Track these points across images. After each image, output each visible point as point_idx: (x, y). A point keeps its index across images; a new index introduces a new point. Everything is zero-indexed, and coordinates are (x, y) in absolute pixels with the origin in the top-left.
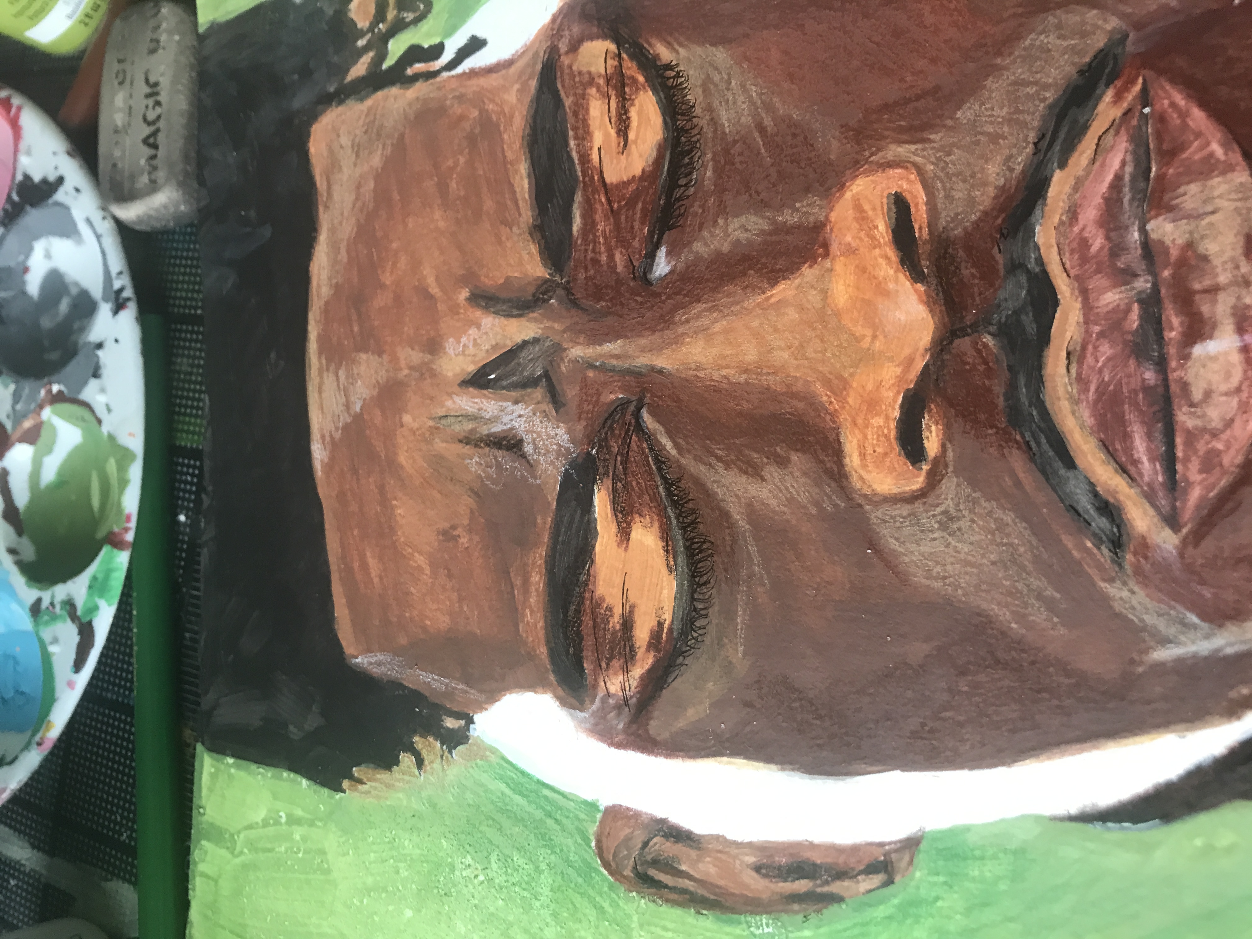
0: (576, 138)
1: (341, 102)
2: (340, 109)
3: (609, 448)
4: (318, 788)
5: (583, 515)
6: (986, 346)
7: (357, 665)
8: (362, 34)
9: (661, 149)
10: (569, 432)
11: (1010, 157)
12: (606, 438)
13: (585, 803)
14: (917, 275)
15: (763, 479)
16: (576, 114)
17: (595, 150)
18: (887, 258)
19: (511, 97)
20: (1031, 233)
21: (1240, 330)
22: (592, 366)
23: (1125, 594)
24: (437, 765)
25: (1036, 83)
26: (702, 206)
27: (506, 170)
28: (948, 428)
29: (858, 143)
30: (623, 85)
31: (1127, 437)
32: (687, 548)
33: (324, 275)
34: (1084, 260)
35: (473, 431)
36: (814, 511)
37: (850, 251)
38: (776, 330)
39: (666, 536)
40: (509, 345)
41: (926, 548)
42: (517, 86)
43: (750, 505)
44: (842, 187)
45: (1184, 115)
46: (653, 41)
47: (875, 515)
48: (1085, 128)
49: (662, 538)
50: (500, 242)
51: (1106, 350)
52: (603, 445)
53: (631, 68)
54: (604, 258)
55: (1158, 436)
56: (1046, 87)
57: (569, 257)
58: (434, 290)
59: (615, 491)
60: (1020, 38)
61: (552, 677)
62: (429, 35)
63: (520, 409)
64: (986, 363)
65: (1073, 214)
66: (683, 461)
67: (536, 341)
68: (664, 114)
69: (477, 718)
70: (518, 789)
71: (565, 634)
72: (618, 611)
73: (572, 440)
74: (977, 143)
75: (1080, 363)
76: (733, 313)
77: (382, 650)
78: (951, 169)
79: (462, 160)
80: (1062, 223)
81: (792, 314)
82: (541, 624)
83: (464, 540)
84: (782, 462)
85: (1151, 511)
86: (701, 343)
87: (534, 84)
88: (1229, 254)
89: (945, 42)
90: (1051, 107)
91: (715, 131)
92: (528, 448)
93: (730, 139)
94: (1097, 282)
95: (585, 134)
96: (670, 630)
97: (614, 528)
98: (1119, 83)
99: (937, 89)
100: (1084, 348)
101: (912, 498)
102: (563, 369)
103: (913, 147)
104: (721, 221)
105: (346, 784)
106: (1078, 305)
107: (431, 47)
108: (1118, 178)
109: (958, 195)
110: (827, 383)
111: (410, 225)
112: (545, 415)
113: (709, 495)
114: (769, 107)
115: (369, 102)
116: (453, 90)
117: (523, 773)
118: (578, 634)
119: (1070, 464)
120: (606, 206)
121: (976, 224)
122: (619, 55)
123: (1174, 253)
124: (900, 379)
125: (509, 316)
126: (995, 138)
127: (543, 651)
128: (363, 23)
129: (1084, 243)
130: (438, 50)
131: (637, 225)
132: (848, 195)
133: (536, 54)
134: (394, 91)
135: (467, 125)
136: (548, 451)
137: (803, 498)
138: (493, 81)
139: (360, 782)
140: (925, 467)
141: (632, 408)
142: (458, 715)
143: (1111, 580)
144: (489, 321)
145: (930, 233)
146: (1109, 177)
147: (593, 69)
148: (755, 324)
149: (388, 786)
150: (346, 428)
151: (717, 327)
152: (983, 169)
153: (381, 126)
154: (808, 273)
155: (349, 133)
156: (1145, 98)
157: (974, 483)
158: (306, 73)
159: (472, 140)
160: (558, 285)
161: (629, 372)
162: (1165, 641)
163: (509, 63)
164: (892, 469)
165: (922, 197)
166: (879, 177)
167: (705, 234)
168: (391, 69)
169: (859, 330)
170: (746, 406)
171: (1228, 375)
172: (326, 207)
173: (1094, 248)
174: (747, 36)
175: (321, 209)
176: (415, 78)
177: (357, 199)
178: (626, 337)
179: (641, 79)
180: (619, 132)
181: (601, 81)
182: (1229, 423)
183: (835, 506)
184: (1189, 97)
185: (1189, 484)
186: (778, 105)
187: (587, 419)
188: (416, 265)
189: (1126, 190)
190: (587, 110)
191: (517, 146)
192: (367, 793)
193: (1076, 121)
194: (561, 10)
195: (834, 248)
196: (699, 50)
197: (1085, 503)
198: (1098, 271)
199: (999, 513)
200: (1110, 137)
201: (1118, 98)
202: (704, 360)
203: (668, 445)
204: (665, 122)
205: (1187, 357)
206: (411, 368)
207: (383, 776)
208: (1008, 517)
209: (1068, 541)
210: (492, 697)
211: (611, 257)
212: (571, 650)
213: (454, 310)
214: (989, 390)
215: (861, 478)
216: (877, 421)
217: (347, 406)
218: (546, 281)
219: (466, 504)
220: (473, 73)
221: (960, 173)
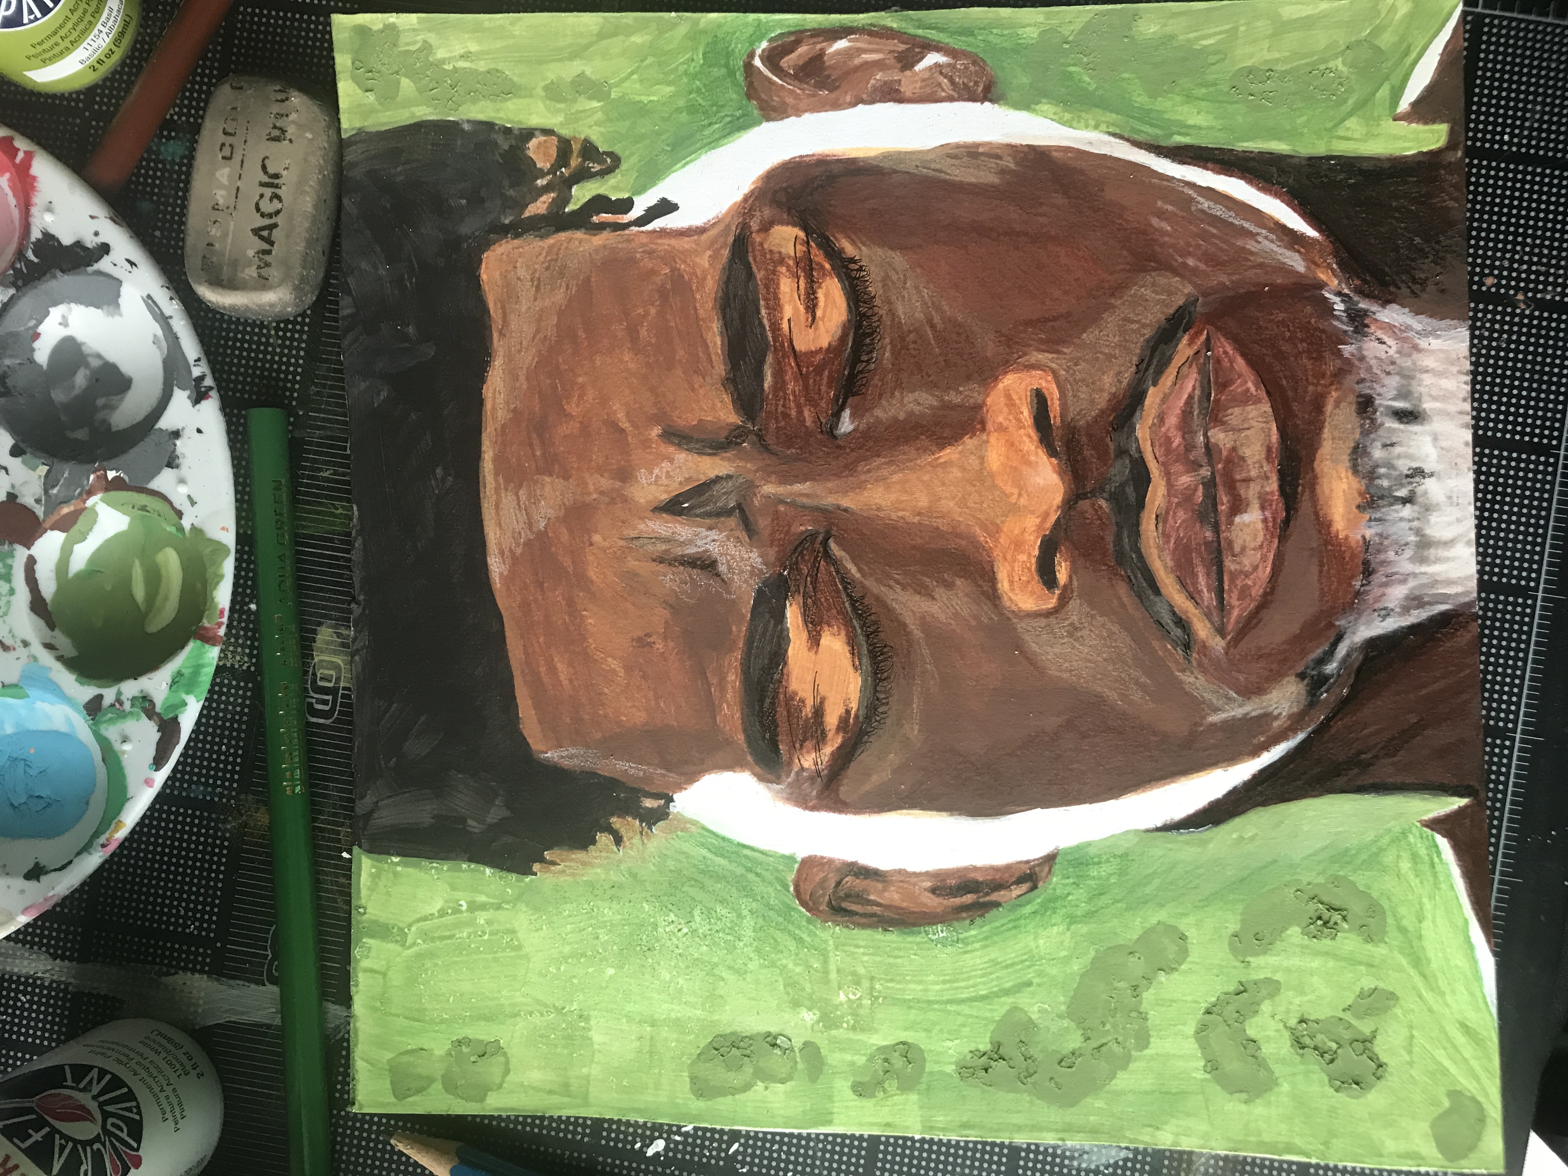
0: (767, 307)
1: (517, 236)
2: (516, 242)
3: (799, 570)
4: (504, 874)
5: (775, 626)
6: (1101, 507)
7: (545, 759)
8: (542, 174)
9: (845, 328)
10: (761, 556)
11: (1119, 373)
12: (797, 563)
13: (783, 857)
14: (1052, 452)
15: (933, 598)
16: (767, 287)
17: (785, 321)
18: (1030, 437)
19: (704, 261)
20: (1133, 429)
21: (1263, 508)
22: (782, 502)
23: (1192, 680)
24: (636, 840)
25: (1138, 322)
26: (882, 380)
27: (698, 324)
28: (1073, 563)
29: (1009, 346)
30: (812, 269)
31: (1194, 575)
32: (869, 651)
33: (500, 399)
34: (1168, 451)
35: (666, 551)
36: (974, 623)
37: (1001, 429)
38: (944, 484)
39: (852, 642)
40: (703, 479)
41: (1057, 649)
42: (709, 253)
43: (923, 618)
44: (996, 379)
45: (1231, 362)
46: (838, 236)
47: (1021, 626)
48: (1170, 360)
49: (848, 643)
50: (693, 389)
51: (1181, 515)
52: (794, 567)
53: (818, 255)
54: (793, 413)
55: (1214, 576)
56: (1144, 326)
57: (761, 408)
58: (625, 425)
59: (805, 605)
60: (1127, 287)
61: (749, 758)
62: (615, 188)
63: (713, 534)
64: (1100, 519)
65: (1161, 418)
66: (867, 583)
67: (729, 477)
68: (848, 300)
69: (675, 797)
70: (719, 852)
71: (761, 723)
72: (809, 703)
73: (765, 563)
74: (1097, 359)
75: (1165, 523)
76: (908, 468)
77: (574, 744)
78: (1078, 376)
79: (653, 311)
80: (1154, 424)
81: (956, 473)
82: (738, 715)
83: (660, 646)
84: (949, 586)
85: (1209, 625)
86: (881, 489)
87: (726, 253)
88: (1257, 457)
89: (1076, 280)
90: (1148, 341)
91: (893, 320)
92: (722, 568)
93: (905, 329)
94: (1177, 468)
95: (775, 306)
96: (857, 716)
97: (805, 635)
98: (1192, 331)
99: (1069, 314)
100: (1167, 513)
101: (1048, 614)
102: (756, 503)
103: (1050, 356)
104: (897, 394)
105: (536, 867)
106: (1164, 483)
107: (618, 200)
108: (1191, 397)
109: (1082, 396)
110: (984, 527)
111: (598, 363)
112: (738, 540)
113: (889, 610)
114: (938, 309)
115: (551, 241)
116: (643, 245)
117: (724, 839)
118: (774, 722)
119: (1157, 592)
120: (795, 369)
121: (1095, 420)
122: (808, 243)
123: (1225, 453)
124: (1039, 527)
125: (700, 453)
126: (1110, 357)
127: (740, 737)
128: (543, 164)
129: (1168, 440)
130: (626, 205)
131: (823, 388)
132: (1001, 386)
133: (728, 227)
134: (579, 234)
135: (658, 280)
136: (742, 572)
137: (965, 613)
138: (686, 243)
139: (553, 863)
140: (1057, 592)
141: (820, 538)
142: (656, 796)
143: (1183, 671)
144: (681, 457)
145: (1062, 421)
146: (1186, 396)
147: (783, 250)
148: (926, 477)
149: (584, 864)
150: (528, 544)
151: (895, 478)
152: (1100, 380)
153: (564, 267)
154: (969, 442)
155: (528, 266)
156: (1208, 345)
157: (1091, 604)
158: (476, 200)
159: (663, 293)
160: (750, 432)
161: (817, 509)
162: (1217, 710)
163: (701, 231)
164: (1033, 593)
165: (1056, 394)
166: (1024, 375)
167: (884, 402)
168: (573, 213)
169: (1009, 489)
170: (919, 541)
171: (1255, 537)
172: (501, 334)
173: (1175, 445)
174: (920, 247)
175: (495, 335)
176: (602, 227)
177: (538, 331)
178: (813, 480)
179: (827, 266)
180: (807, 308)
181: (791, 263)
182: (1256, 568)
183: (991, 619)
184: (1235, 349)
185: (1232, 607)
186: (946, 308)
187: (779, 545)
188: (604, 401)
189: (1196, 406)
190: (778, 284)
191: (710, 305)
192: (563, 872)
193: (1164, 354)
194: (752, 192)
195: (990, 426)
196: (879, 251)
197: (1167, 619)
198: (1177, 461)
199: (1109, 625)
200: (1185, 369)
201: (1191, 342)
202: (884, 504)
203: (854, 570)
204: (849, 305)
205: (1231, 523)
206: (602, 493)
207: (580, 855)
208: (1115, 629)
209: (1156, 644)
210: (692, 778)
211: (800, 412)
212: (767, 736)
213: (646, 443)
214: (1103, 539)
215: (1010, 599)
216: (1023, 557)
217: (530, 525)
218: (739, 427)
219: (661, 614)
220: (663, 233)
221: (1083, 380)
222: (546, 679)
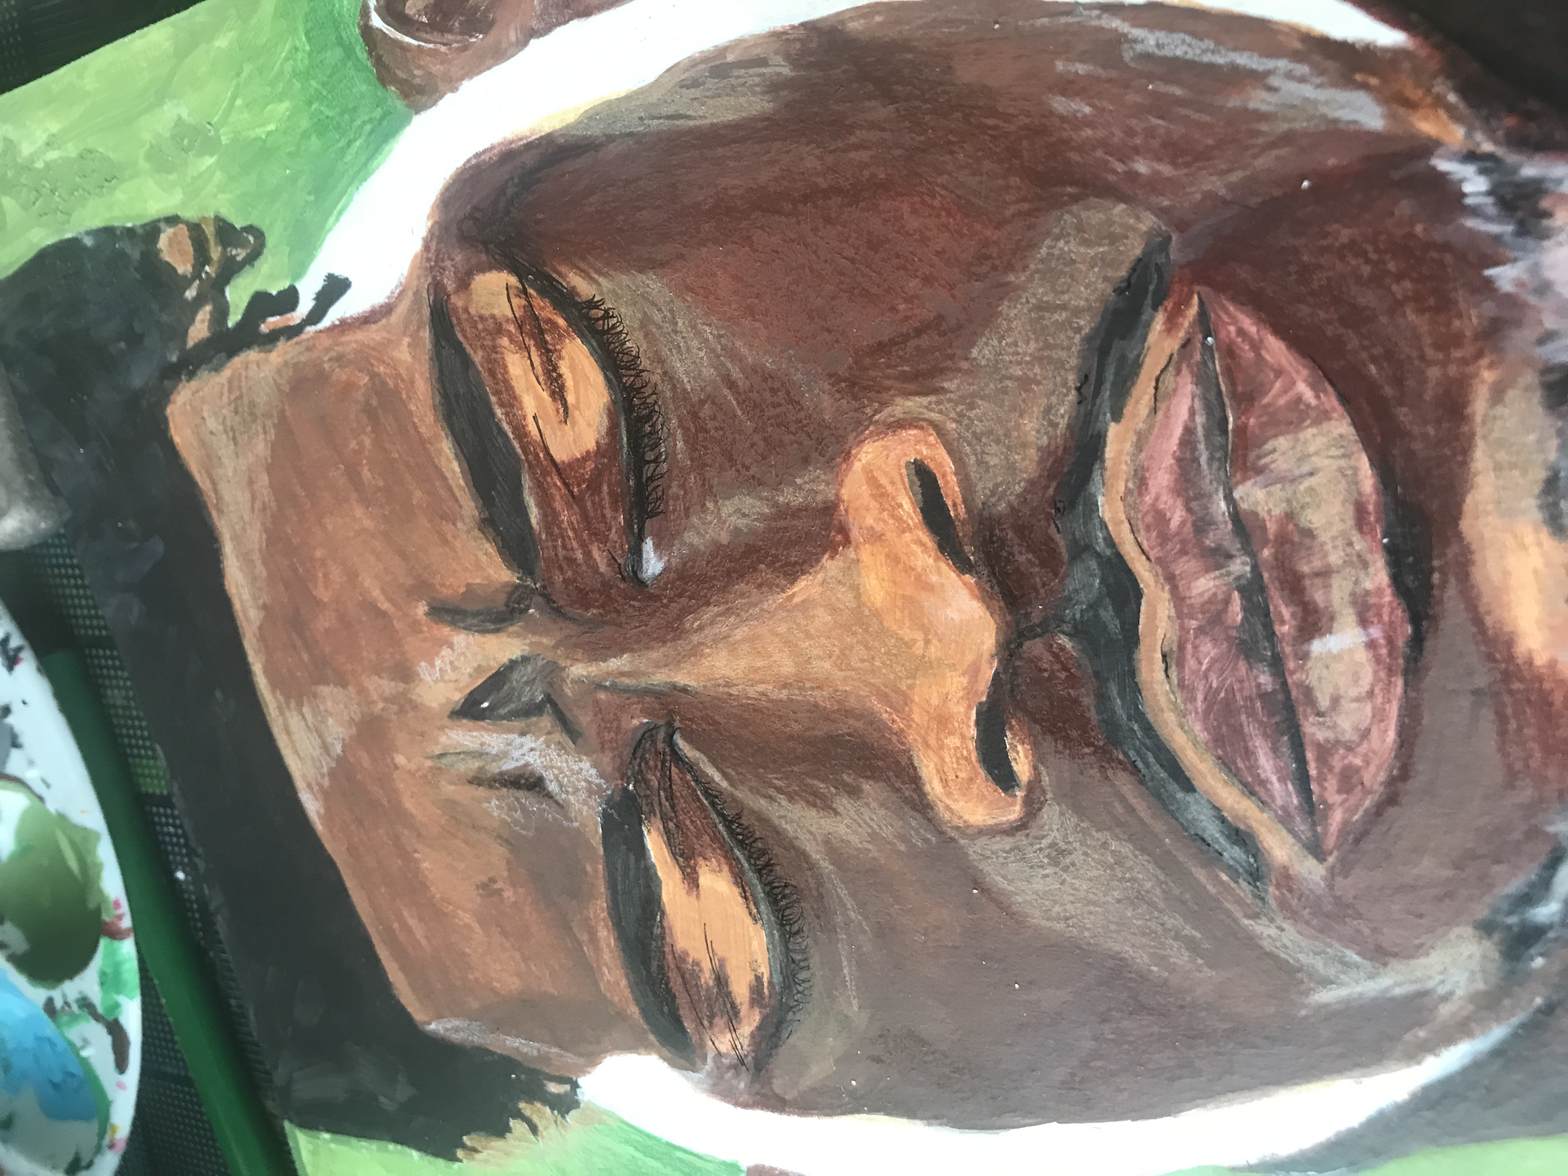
0: (502, 405)
1: (191, 375)
2: (194, 384)
3: (646, 782)
4: (430, 1158)
5: (637, 861)
6: (1062, 648)
7: (431, 1031)
8: (186, 282)
9: (612, 415)
10: (595, 765)
11: (1048, 409)
12: (640, 772)
13: (724, 1163)
14: (963, 565)
15: (836, 813)
16: (492, 373)
17: (530, 420)
18: (922, 544)
19: (403, 353)
20: (1092, 507)
21: (1364, 622)
22: (600, 686)
23: (1273, 931)
24: (552, 1129)
25: (1064, 307)
26: (682, 486)
27: (425, 449)
28: (1036, 746)
29: (855, 398)
30: (542, 332)
31: (1249, 754)
32: (767, 894)
33: (246, 594)
34: (1164, 538)
35: (481, 769)
36: (902, 848)
37: (875, 537)
38: (809, 636)
39: (739, 879)
40: (494, 667)
41: (1038, 885)
42: (406, 340)
43: (827, 842)
44: (847, 456)
45: (1256, 346)
46: (563, 269)
47: (974, 849)
48: (1137, 365)
49: (736, 883)
50: (445, 542)
51: (1209, 650)
52: (640, 779)
53: (545, 309)
54: (579, 555)
55: (1285, 750)
56: (1077, 312)
57: (537, 557)
58: (385, 606)
59: (667, 831)
60: (1034, 246)
61: (652, 1037)
62: (272, 277)
63: (529, 741)
64: (1065, 669)
65: (1141, 480)
66: (739, 794)
67: (525, 660)
68: (603, 368)
69: (581, 1081)
70: (647, 1152)
71: (654, 993)
72: (706, 965)
73: (601, 775)
74: (1004, 391)
75: (1181, 665)
76: (752, 617)
77: (454, 1015)
78: (979, 427)
79: (367, 441)
80: (1128, 491)
81: (823, 617)
82: (624, 983)
83: (508, 894)
84: (854, 792)
85: (1290, 839)
86: (724, 653)
87: (426, 334)
88: (1338, 527)
89: (938, 253)
90: (1088, 339)
91: (674, 387)
92: (553, 787)
93: (695, 399)
94: (1184, 566)
95: (511, 402)
96: (770, 983)
97: (678, 874)
98: (1169, 304)
99: (940, 318)
100: (1181, 647)
101: (1012, 830)
102: (568, 692)
103: (925, 400)
104: (710, 505)
105: (460, 1153)
106: (1166, 595)
107: (280, 293)
108: (1189, 431)
109: (993, 461)
110: (884, 698)
111: (330, 527)
112: (561, 746)
113: (777, 832)
114: (733, 355)
115: (227, 373)
116: (327, 350)
117: (649, 1136)
118: (668, 991)
119: (1188, 786)
120: (564, 491)
121: (1023, 498)
122: (525, 292)
123: (1272, 528)
124: (969, 691)
125: (483, 631)
126: (1026, 383)
127: (634, 1010)
128: (184, 268)
129: (1161, 518)
130: (289, 299)
131: (608, 513)
132: (857, 466)
133: (418, 293)
134: (252, 355)
135: (359, 395)
136: (576, 790)
137: (887, 832)
138: (373, 334)
139: (475, 1150)
140: (1020, 794)
141: (661, 735)
142: (561, 1080)
143: (1256, 916)
144: (461, 639)
145: (969, 510)
146: (1178, 431)
147: (496, 312)
148: (782, 629)
149: (508, 1154)
150: (332, 773)
151: (739, 634)
152: (1018, 427)
153: (252, 405)
154: (830, 566)
155: (215, 413)
156: (1205, 326)
157: (1080, 811)
158: (135, 339)
159: (371, 414)
160: (533, 591)
161: (647, 692)
162: (1326, 982)
163: (386, 310)
164: (982, 797)
165: (949, 465)
166: (890, 440)
167: (695, 520)
168: (239, 325)
169: (907, 633)
170: (796, 728)
171: (1356, 678)
172: (220, 511)
173: (1175, 523)
174: (681, 257)
175: (214, 514)
176: (274, 337)
177: (253, 499)
178: (632, 650)
179: (561, 322)
180: (553, 394)
181: (512, 328)
182: (1365, 734)
183: (926, 840)
184: (1259, 321)
185: (1329, 807)
186: (744, 351)
187: (613, 749)
188: (352, 577)
189: (1202, 446)
190: (505, 367)
191: (430, 418)
192: (486, 1161)
193: (1123, 359)
194: (431, 232)
195: (855, 534)
196: (625, 279)
197: (1212, 830)
198: (1183, 552)
199: (1114, 845)
200: (1169, 379)
201: (1171, 325)
202: (733, 674)
203: (717, 777)
204: (606, 377)
205: (1305, 656)
206: (386, 700)
207: (497, 1143)
208: (1126, 849)
209: (1200, 874)
210: (592, 1059)
211: (588, 554)
212: (666, 1009)
213: (415, 627)
214: (1076, 701)
215: (948, 808)
216: (953, 741)
217: (326, 748)
218: (517, 587)
219: (498, 853)
220: (344, 326)
221: (990, 432)
222: (402, 937)
